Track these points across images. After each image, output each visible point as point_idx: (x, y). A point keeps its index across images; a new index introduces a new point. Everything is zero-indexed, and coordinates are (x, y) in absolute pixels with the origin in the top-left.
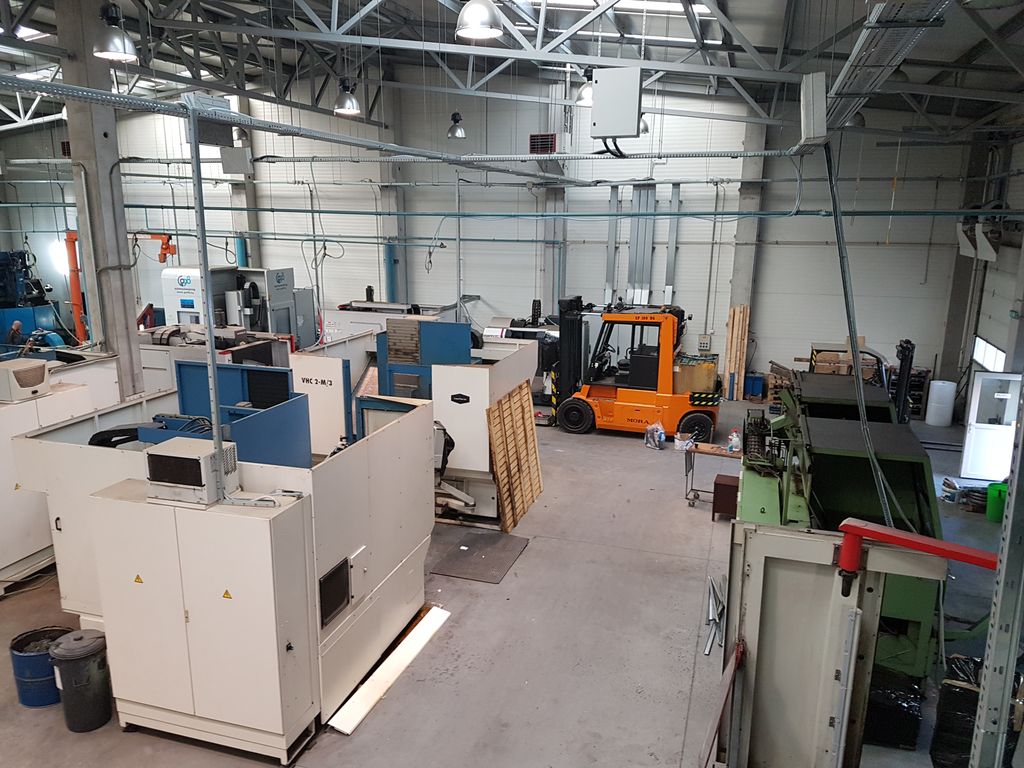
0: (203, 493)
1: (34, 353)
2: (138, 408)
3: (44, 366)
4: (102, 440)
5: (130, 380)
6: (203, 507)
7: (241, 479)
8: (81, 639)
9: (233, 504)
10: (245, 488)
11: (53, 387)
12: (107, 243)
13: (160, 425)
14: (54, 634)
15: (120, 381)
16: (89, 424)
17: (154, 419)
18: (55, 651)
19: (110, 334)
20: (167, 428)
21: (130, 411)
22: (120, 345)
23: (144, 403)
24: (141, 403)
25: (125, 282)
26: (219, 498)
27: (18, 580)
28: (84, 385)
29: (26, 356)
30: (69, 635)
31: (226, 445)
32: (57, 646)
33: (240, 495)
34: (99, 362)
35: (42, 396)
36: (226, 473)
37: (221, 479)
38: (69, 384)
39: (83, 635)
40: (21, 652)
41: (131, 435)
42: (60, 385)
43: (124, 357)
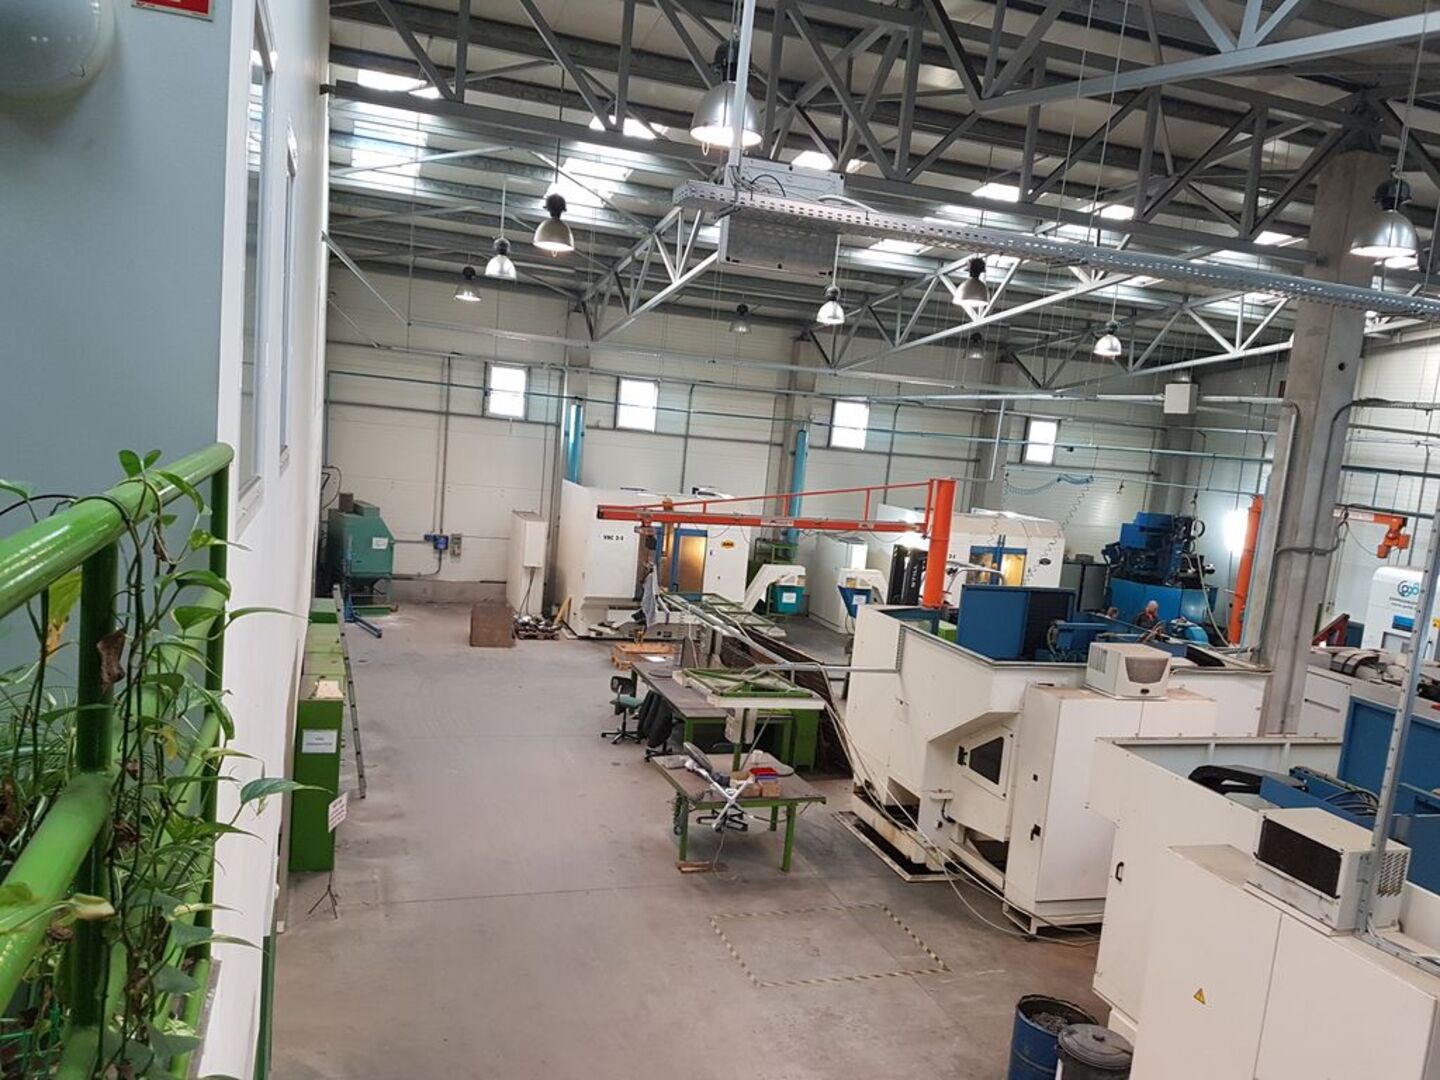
0: (1333, 909)
1: (1160, 642)
2: (1276, 751)
3: (1167, 660)
4: (1209, 778)
5: (1279, 711)
6: (1328, 931)
7: (1405, 909)
8: (1102, 1040)
9: (1378, 946)
10: (1407, 928)
11: (1169, 691)
12: (1302, 514)
13: (1298, 783)
14: (1074, 1016)
15: (1265, 709)
16: (1201, 751)
17: (1292, 772)
18: (1065, 1039)
19: (1270, 640)
20: (1307, 790)
21: (1263, 752)
22: (1280, 659)
23: (1287, 747)
24: (1282, 745)
25: (1312, 574)
26: (1358, 926)
27: (1056, 924)
28: (1211, 700)
29: (1149, 643)
30: (1090, 1028)
31: (1392, 846)
32: (1071, 1033)
33: (1393, 934)
34: (1242, 674)
35: (1152, 699)
36: (1382, 892)
37: (1369, 896)
38: (1192, 694)
39: (1106, 1036)
40: (1028, 1018)
41: (1251, 783)
42: (1181, 691)
43: (1280, 677)
